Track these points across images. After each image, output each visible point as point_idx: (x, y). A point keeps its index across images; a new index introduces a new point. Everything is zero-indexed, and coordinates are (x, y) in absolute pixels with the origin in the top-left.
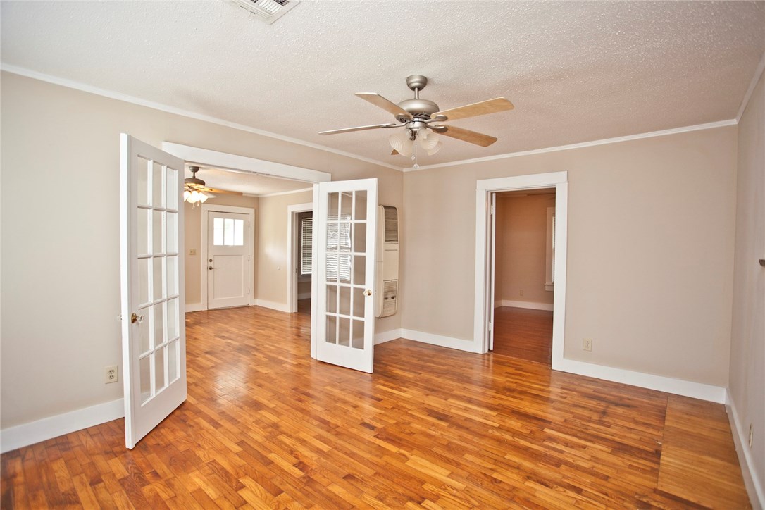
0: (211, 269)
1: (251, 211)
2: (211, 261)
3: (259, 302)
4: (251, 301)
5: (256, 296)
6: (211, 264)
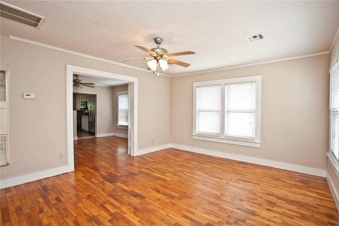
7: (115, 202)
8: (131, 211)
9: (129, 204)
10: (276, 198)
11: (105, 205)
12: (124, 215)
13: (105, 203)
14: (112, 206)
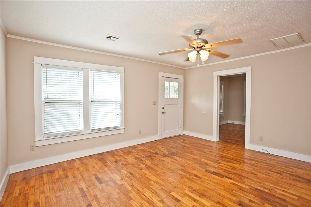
0: (163, 113)
1: (182, 77)
2: (163, 108)
3: (186, 133)
4: (181, 133)
5: (184, 129)
6: (163, 110)
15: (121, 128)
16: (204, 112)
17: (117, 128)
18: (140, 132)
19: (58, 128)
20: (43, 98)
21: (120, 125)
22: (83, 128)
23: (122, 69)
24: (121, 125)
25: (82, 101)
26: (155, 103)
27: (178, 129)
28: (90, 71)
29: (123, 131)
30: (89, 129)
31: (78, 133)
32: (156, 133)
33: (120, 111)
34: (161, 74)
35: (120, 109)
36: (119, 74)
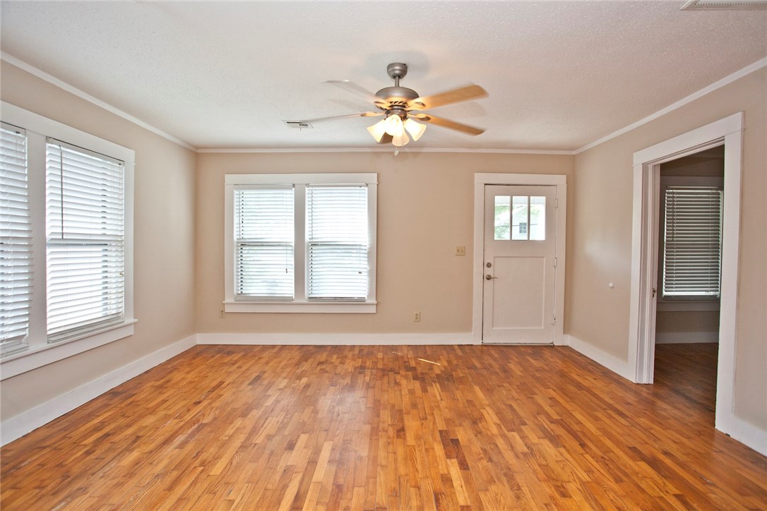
0: (489, 278)
1: (561, 180)
2: (489, 265)
3: (571, 341)
5: (567, 329)
6: (489, 271)
7: (504, 449)
8: (484, 423)
9: (478, 435)
10: (304, 363)
11: (525, 450)
12: (498, 422)
13: (525, 454)
14: (513, 444)
15: (368, 302)
16: (611, 285)
17: (360, 302)
18: (417, 318)
19: (255, 288)
20: (235, 238)
21: (366, 296)
22: (293, 292)
23: (373, 178)
24: (369, 296)
25: (293, 244)
26: (461, 252)
27: (543, 327)
28: (307, 189)
29: (373, 310)
30: (304, 296)
31: (284, 301)
32: (466, 327)
33: (366, 266)
34: (480, 179)
35: (366, 263)
36: (367, 188)
